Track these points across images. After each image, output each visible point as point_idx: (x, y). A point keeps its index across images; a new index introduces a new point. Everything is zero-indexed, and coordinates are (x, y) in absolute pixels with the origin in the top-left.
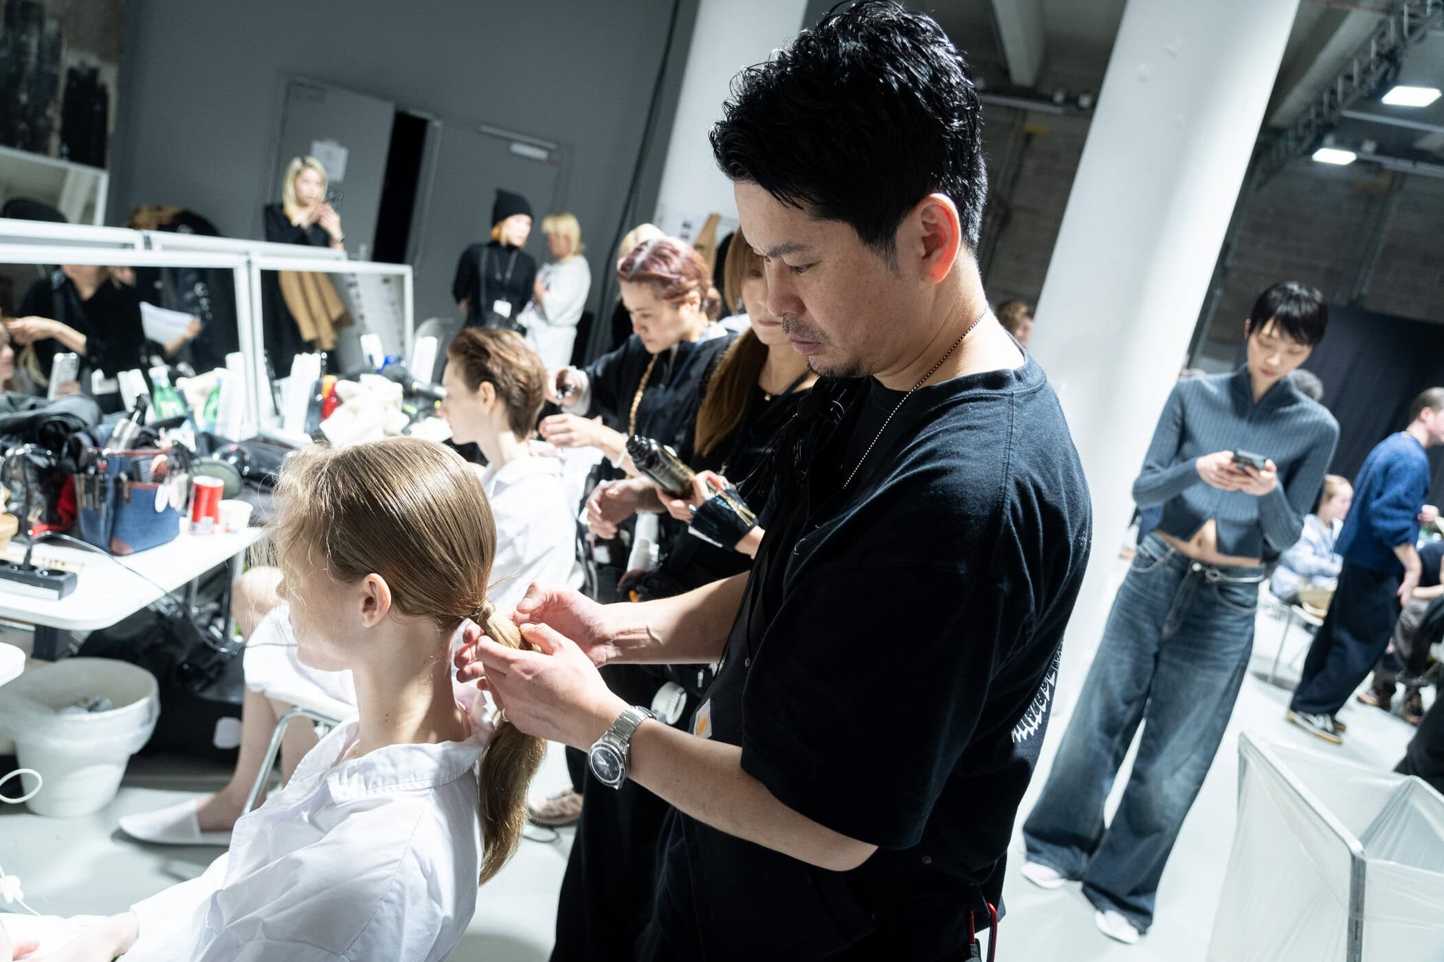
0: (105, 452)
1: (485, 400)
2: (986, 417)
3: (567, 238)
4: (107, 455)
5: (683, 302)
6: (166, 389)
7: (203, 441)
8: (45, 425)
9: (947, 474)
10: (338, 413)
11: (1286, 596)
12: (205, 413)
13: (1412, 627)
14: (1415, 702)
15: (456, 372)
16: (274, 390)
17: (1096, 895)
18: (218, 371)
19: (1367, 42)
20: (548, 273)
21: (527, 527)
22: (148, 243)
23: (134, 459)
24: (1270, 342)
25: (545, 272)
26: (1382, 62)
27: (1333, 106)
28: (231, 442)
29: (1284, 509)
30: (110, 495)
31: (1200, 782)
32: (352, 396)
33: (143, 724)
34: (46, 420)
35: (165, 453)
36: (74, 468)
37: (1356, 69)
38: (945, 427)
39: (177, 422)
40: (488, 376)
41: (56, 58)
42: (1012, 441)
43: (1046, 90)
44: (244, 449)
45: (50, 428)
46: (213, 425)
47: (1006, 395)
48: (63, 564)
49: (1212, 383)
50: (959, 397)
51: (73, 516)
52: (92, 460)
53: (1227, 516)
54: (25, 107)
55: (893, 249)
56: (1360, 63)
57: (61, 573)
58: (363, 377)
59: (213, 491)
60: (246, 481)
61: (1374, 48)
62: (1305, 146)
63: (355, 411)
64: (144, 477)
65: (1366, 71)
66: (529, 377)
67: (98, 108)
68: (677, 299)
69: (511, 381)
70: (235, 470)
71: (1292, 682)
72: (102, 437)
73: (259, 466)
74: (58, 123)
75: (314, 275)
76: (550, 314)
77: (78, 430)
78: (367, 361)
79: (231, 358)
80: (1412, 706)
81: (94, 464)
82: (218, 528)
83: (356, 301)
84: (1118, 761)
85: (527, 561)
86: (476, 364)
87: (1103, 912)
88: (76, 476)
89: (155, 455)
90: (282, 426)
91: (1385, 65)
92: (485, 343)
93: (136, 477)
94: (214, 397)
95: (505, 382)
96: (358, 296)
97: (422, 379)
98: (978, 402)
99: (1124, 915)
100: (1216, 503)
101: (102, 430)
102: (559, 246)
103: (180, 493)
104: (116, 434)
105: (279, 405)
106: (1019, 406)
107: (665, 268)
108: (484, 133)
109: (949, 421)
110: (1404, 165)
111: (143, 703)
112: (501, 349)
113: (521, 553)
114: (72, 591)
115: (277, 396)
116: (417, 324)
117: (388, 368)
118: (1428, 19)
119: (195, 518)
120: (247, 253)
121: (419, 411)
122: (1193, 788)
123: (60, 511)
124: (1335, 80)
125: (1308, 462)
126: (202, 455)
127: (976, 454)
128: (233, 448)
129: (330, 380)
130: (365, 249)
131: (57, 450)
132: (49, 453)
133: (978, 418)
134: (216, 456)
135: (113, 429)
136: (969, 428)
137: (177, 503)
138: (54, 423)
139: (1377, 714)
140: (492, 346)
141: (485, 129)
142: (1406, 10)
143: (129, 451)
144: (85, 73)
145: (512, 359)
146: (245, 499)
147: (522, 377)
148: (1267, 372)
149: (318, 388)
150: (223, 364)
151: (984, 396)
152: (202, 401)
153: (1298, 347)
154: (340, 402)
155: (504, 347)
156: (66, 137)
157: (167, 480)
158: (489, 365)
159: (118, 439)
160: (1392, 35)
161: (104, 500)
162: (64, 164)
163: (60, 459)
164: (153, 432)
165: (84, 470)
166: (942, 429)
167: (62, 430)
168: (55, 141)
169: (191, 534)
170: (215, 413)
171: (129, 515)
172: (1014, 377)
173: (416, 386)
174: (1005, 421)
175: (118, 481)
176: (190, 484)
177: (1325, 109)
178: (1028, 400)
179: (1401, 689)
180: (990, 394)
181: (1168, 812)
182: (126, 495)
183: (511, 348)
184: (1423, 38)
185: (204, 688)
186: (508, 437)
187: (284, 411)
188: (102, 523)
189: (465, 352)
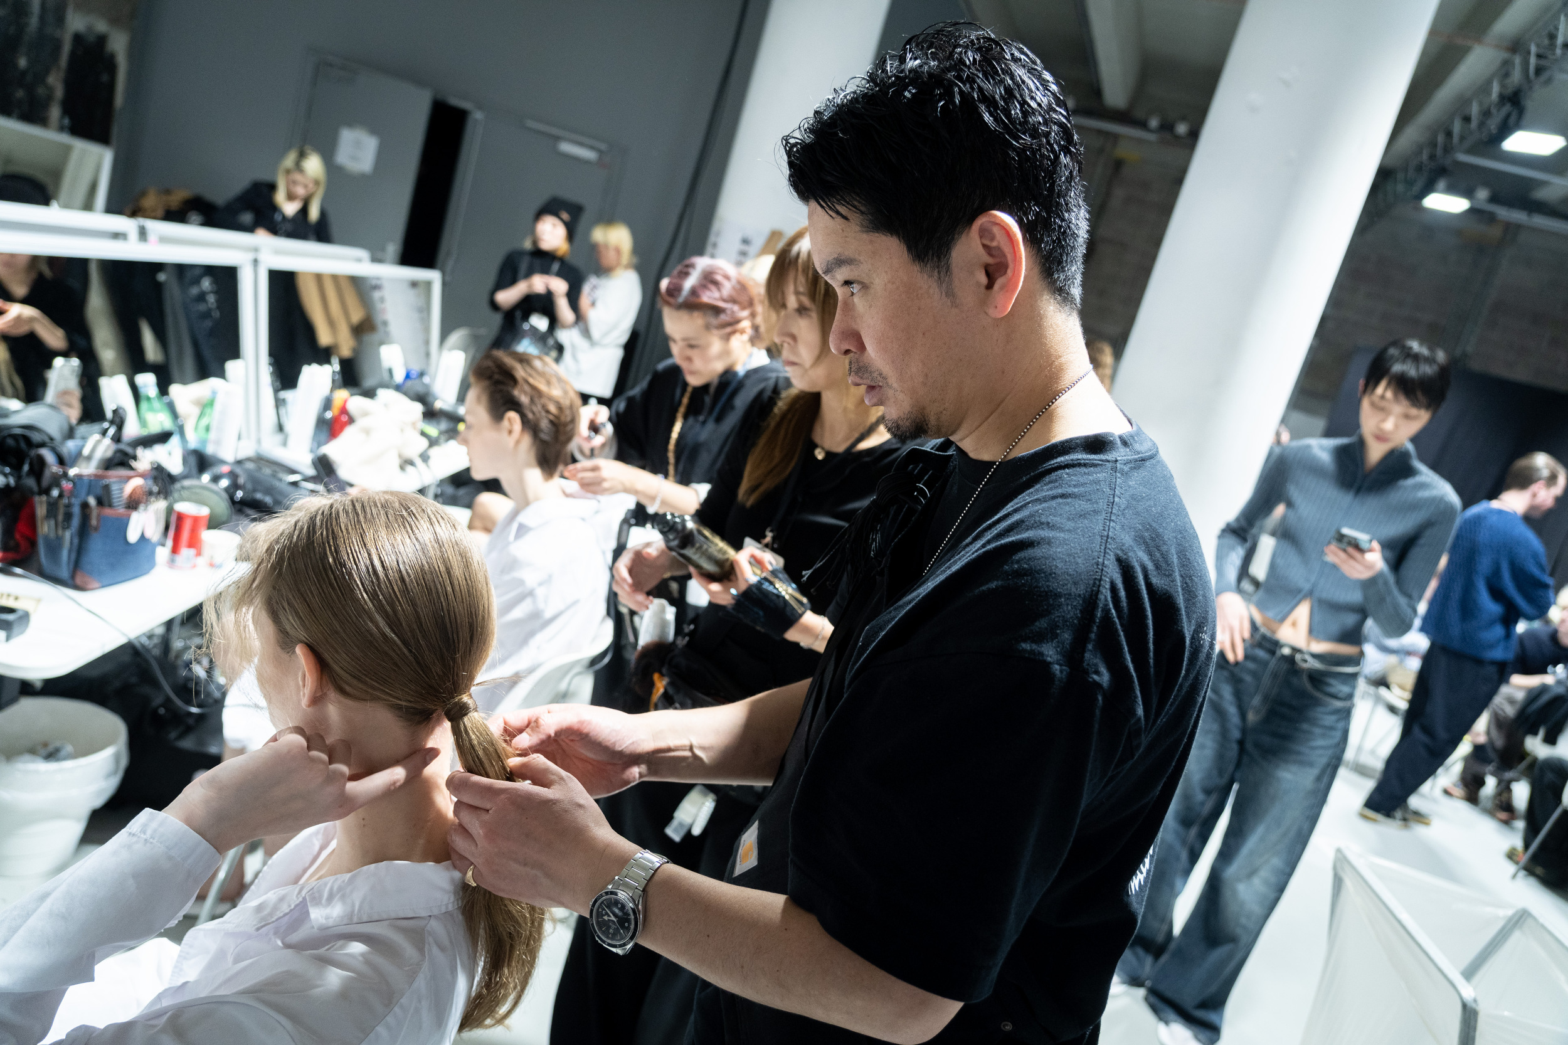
0: (72, 472)
1: (510, 432)
2: (1083, 485)
3: (618, 251)
4: (74, 476)
5: (734, 332)
6: (154, 398)
7: (193, 461)
8: (5, 438)
9: (1034, 546)
10: (349, 433)
11: (1374, 677)
12: (196, 428)
13: (1506, 718)
14: (1505, 795)
15: (479, 399)
16: (279, 403)
17: (1160, 1005)
18: (213, 382)
19: (1488, 83)
20: (595, 287)
21: (550, 576)
22: (143, 234)
23: (106, 481)
24: (1383, 404)
25: (591, 286)
26: (1504, 105)
27: (1448, 149)
28: (223, 462)
29: (1390, 592)
30: (76, 522)
31: (1281, 889)
32: (365, 414)
33: (109, 776)
34: (5, 433)
35: (142, 476)
36: (35, 488)
37: (1475, 110)
38: (1036, 497)
39: (163, 437)
40: (514, 405)
41: (60, 20)
42: (1113, 512)
43: (1139, 114)
44: (238, 470)
45: (10, 442)
46: (204, 442)
47: (1109, 461)
48: (16, 598)
49: (1322, 448)
50: (1053, 464)
51: (33, 543)
52: (56, 481)
53: (1324, 595)
54: (24, 73)
55: (947, 272)
56: (1481, 104)
57: (11, 611)
58: (382, 393)
59: (196, 520)
60: (238, 506)
61: (1496, 89)
62: (1416, 188)
63: (367, 432)
64: (115, 502)
65: (1486, 114)
66: (560, 408)
67: (105, 78)
68: (728, 330)
69: (540, 412)
70: (225, 495)
71: (1373, 770)
72: (70, 453)
73: (255, 490)
74: (59, 92)
75: (335, 278)
76: (595, 332)
77: (42, 445)
78: (386, 376)
79: (231, 366)
80: (1501, 802)
81: (58, 485)
82: (201, 561)
83: (379, 306)
84: (1194, 857)
85: (548, 615)
86: (501, 391)
87: (1167, 1023)
88: (37, 499)
89: (129, 478)
90: (285, 444)
91: (1507, 108)
92: (513, 368)
93: (106, 503)
94: (208, 411)
95: (534, 413)
96: (382, 300)
97: (445, 397)
98: (1074, 469)
99: (1189, 1028)
100: (1313, 579)
101: (71, 445)
102: (609, 258)
103: (157, 521)
104: (86, 452)
105: (284, 420)
106: (1122, 473)
107: (716, 294)
108: (530, 129)
109: (1041, 490)
110: (1518, 216)
111: (108, 753)
112: (530, 375)
113: (541, 605)
114: (22, 633)
115: (282, 411)
116: (444, 334)
117: (409, 383)
118: (1556, 60)
119: (175, 550)
120: (256, 250)
121: (441, 433)
122: (1273, 896)
123: (18, 536)
124: (1451, 119)
125: (1422, 541)
126: (185, 477)
127: (1070, 525)
128: (225, 469)
129: (342, 395)
130: (393, 248)
131: (17, 468)
132: (7, 470)
133: (1075, 486)
134: (206, 478)
135: (83, 446)
136: (1063, 496)
137: (154, 532)
138: (15, 437)
139: (1462, 808)
140: (520, 372)
141: (530, 124)
142: (1533, 49)
143: (100, 472)
144: (92, 39)
145: (542, 387)
146: (234, 530)
147: (552, 408)
148: (1381, 437)
149: (327, 404)
150: (221, 374)
151: (1082, 461)
152: (196, 411)
153: (1414, 411)
154: (351, 420)
155: (533, 373)
156: (68, 108)
157: (142, 507)
158: (516, 393)
159: (89, 458)
160: (1516, 76)
161: (68, 527)
162: (65, 138)
163: (19, 478)
164: (129, 450)
165: (47, 491)
166: (1032, 499)
167: (23, 445)
168: (55, 112)
169: (170, 567)
170: (208, 429)
171: (96, 544)
172: (1119, 442)
173: (438, 405)
174: (1107, 490)
175: (85, 506)
176: (170, 510)
177: (1439, 151)
178: (1135, 468)
179: (1491, 783)
180: (1090, 460)
181: (1243, 921)
182: (94, 522)
183: (542, 374)
184: (1549, 81)
185: (181, 736)
186: (534, 475)
187: (288, 427)
188: (65, 554)
189: (490, 378)
